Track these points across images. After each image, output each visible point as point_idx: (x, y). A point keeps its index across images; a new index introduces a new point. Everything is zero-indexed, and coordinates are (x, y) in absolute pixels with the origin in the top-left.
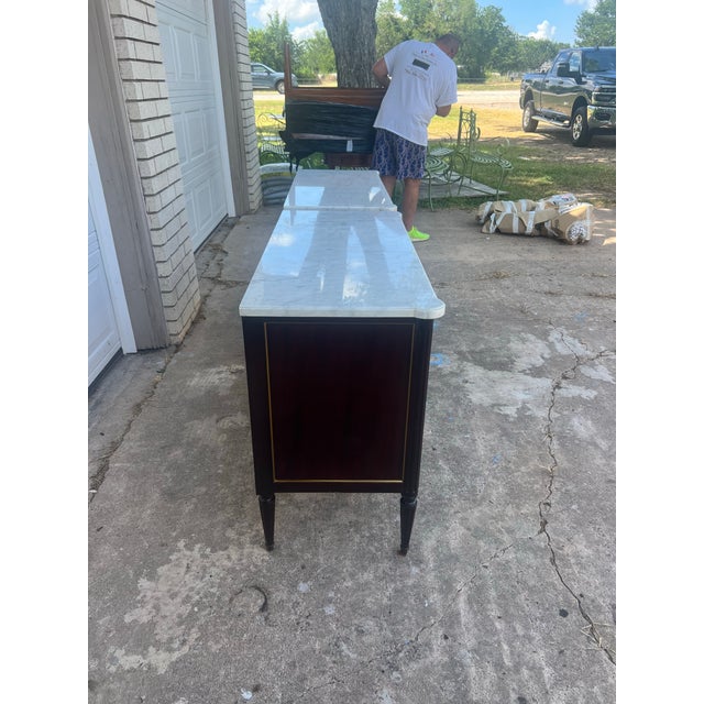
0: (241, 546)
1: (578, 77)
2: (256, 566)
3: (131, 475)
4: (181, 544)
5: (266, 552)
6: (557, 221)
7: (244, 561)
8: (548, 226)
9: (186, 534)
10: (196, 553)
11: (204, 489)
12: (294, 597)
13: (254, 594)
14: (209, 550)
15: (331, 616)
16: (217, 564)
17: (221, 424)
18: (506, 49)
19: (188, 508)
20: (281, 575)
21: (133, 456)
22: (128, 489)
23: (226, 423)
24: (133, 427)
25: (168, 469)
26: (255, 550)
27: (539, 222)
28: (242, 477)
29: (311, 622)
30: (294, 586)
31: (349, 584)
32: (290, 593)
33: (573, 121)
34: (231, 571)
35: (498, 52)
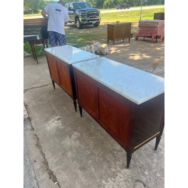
0: (119, 172)
1: (74, 10)
2: (130, 175)
3: (63, 170)
4: (104, 182)
5: (128, 169)
6: (100, 50)
7: (125, 176)
8: (98, 51)
9: (101, 178)
10: (111, 182)
11: (91, 161)
12: (148, 177)
13: (138, 183)
14: (113, 179)
15: (160, 176)
16: (120, 181)
17: (72, 138)
18: (42, 3)
19: (93, 170)
20: (138, 173)
21: (56, 163)
22: (67, 175)
23: (74, 137)
24: (45, 153)
25: (73, 161)
26: (124, 170)
27: (95, 51)
28: (97, 151)
29: (158, 181)
30: (144, 174)
31: (154, 165)
32: (146, 177)
33: (76, 22)
34: (125, 181)
35: (40, 4)
